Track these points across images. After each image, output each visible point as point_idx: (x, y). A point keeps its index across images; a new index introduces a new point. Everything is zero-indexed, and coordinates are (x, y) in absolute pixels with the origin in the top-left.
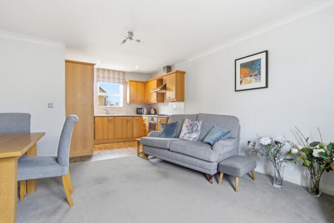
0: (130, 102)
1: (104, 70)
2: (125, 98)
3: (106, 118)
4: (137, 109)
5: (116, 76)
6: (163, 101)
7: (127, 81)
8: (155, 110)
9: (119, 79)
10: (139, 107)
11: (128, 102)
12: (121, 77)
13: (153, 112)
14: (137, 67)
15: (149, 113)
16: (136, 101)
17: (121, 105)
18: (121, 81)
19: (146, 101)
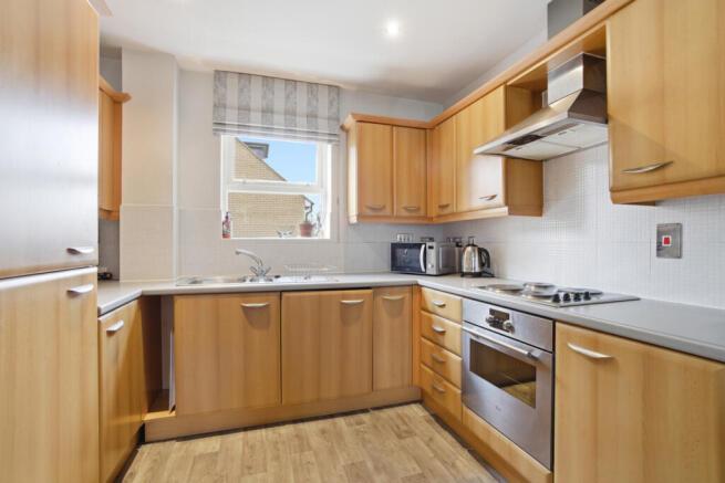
0: (360, 216)
1: (245, 76)
2: (340, 201)
3: (235, 300)
4: (395, 247)
5: (301, 101)
6: (538, 208)
7: (349, 121)
8: (483, 253)
9: (312, 116)
10: (399, 238)
11: (354, 220)
12: (323, 108)
13: (471, 261)
14: (393, 29)
15: (450, 268)
16: (388, 211)
17: (325, 232)
18: (323, 126)
19: (434, 211)
